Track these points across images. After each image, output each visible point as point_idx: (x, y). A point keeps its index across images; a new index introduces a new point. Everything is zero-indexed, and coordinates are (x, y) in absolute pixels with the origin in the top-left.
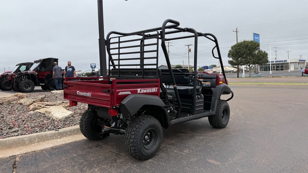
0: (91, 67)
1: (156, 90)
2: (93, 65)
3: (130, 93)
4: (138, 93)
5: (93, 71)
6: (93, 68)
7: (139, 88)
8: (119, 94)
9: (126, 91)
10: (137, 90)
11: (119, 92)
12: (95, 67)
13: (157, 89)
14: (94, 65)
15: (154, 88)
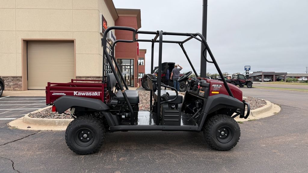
0: (246, 69)
1: (98, 94)
2: (247, 67)
3: (65, 95)
4: (74, 95)
5: (247, 73)
6: (248, 70)
7: (76, 91)
8: (53, 94)
9: (60, 93)
10: (74, 93)
11: (53, 93)
12: (250, 69)
13: (100, 93)
14: (249, 67)
15: (96, 92)
